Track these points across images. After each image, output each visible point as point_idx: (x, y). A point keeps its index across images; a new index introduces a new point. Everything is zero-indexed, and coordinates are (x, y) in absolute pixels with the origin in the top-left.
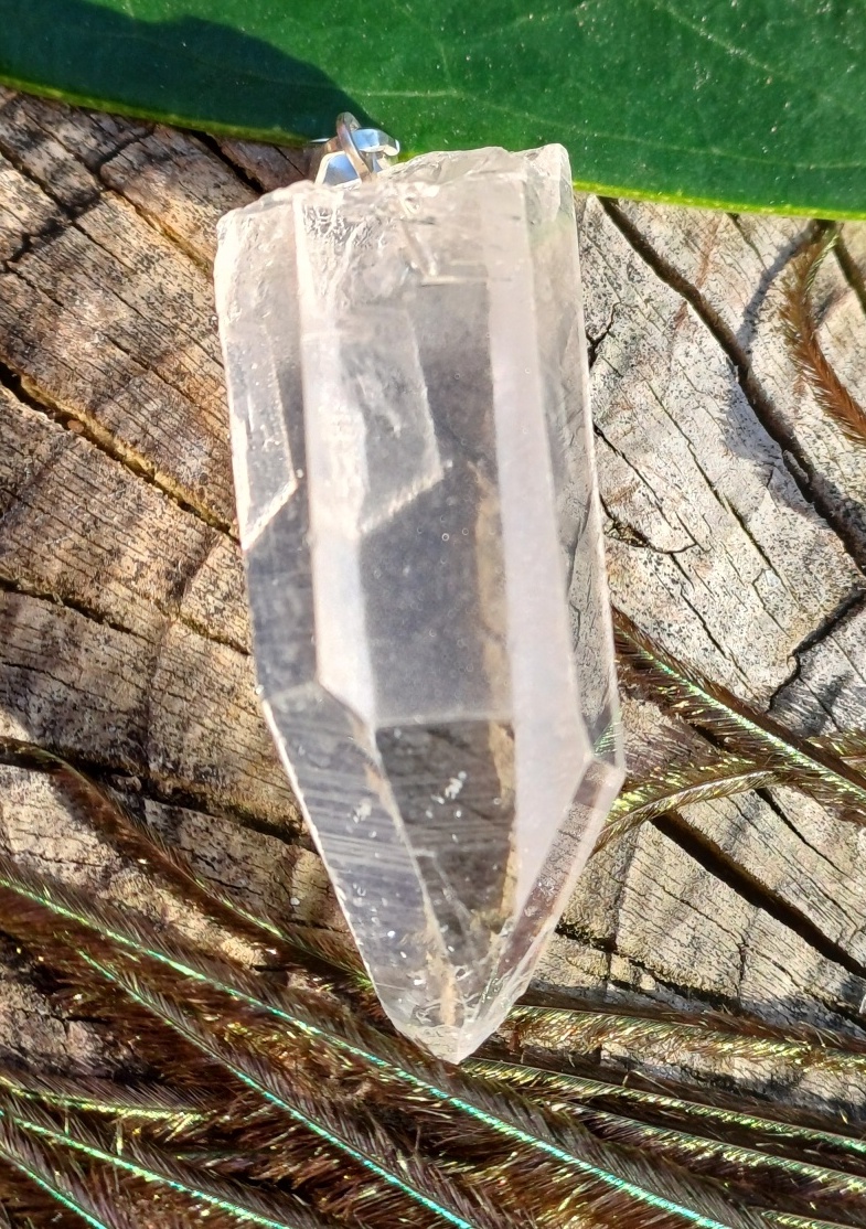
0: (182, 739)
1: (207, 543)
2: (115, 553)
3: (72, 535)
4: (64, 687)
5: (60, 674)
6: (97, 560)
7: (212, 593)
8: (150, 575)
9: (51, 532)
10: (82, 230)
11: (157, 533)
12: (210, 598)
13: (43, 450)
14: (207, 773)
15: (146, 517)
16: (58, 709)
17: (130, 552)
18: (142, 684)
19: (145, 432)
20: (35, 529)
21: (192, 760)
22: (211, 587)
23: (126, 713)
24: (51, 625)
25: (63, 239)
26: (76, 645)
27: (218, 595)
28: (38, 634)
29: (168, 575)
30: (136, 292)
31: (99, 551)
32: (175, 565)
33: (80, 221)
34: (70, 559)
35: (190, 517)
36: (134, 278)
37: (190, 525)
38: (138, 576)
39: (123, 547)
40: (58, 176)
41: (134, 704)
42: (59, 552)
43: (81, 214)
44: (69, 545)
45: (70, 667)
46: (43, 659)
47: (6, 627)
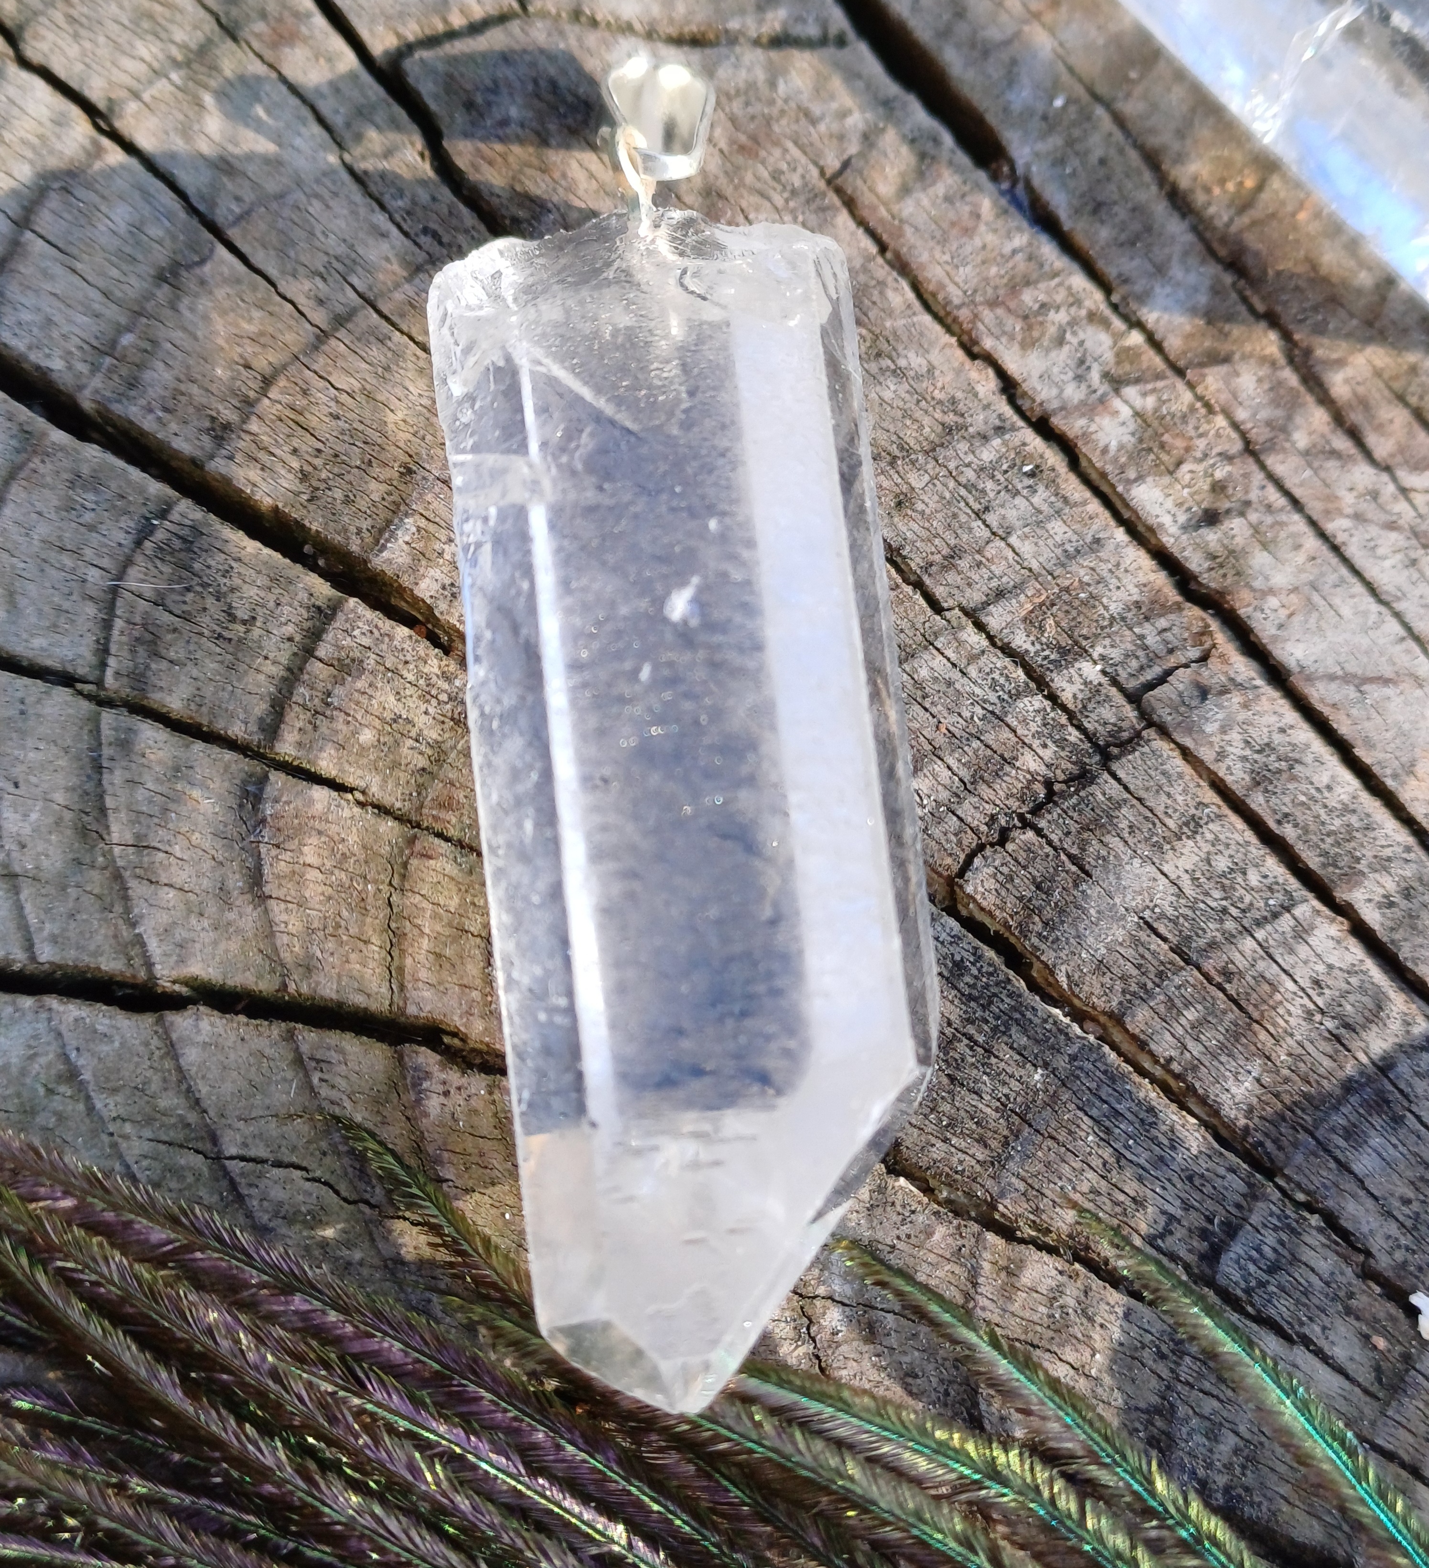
0: (1211, 1451)
1: (1253, 1194)
3: (1090, 1174)
4: (1072, 1372)
5: (1069, 1355)
6: (1118, 1209)
7: (1254, 1260)
8: (1180, 1232)
10: (1118, 780)
11: (1190, 1179)
12: (1252, 1268)
15: (1178, 1157)
17: (1158, 1201)
18: (1166, 1374)
19: (1182, 1047)
20: (1048, 1165)
22: (1254, 1253)
23: (1146, 1411)
24: (1059, 1290)
25: (1093, 789)
26: (1091, 1319)
27: (1261, 1265)
28: (1044, 1300)
29: (1204, 1234)
30: (1180, 863)
31: (1121, 1197)
32: (1210, 1221)
33: (1115, 766)
34: (1088, 1207)
35: (1232, 1159)
36: (1178, 844)
37: (1232, 1170)
40: (1090, 706)
41: (1155, 1400)
42: (1073, 1196)
43: (1118, 758)
44: (1085, 1187)
45: (1081, 1347)
46: (1051, 1334)
47: (1008, 1291)
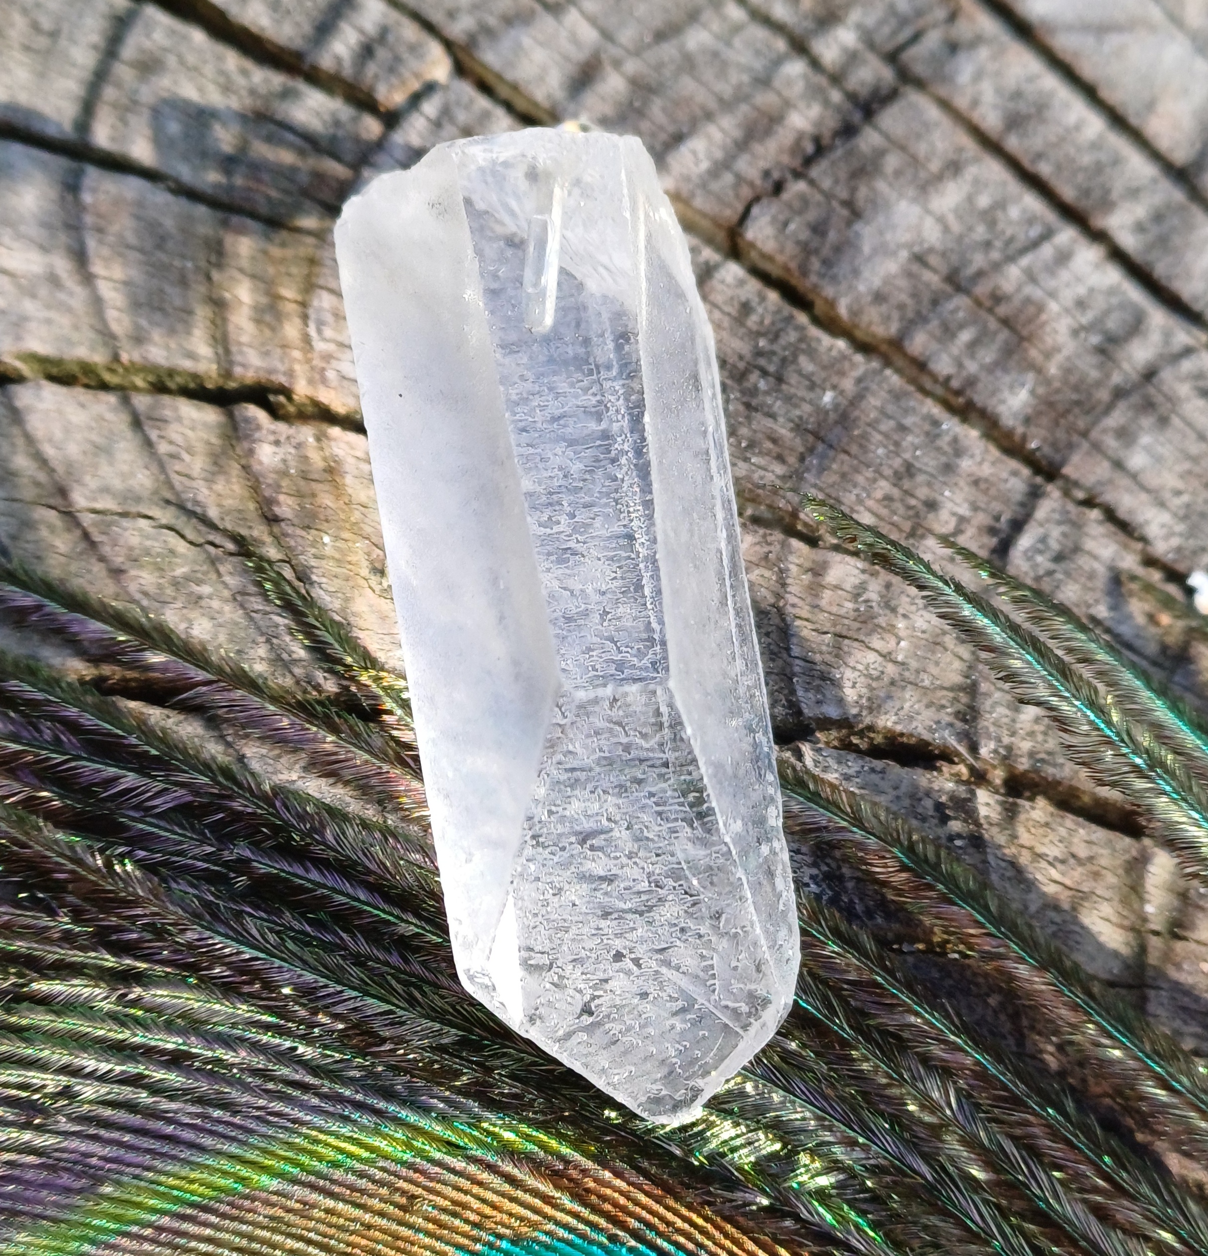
0: (1014, 721)
1: (1035, 494)
2: (932, 505)
3: (883, 483)
4: (880, 659)
5: (876, 643)
6: (911, 513)
7: (1040, 552)
8: (970, 531)
9: (860, 479)
10: (881, 132)
11: (976, 483)
12: (1039, 559)
13: (848, 384)
14: (1042, 761)
15: (965, 464)
16: (874, 684)
17: (949, 505)
18: (966, 655)
19: (960, 365)
20: (843, 476)
21: (1026, 746)
22: (1040, 546)
23: (951, 689)
24: (863, 587)
25: (858, 141)
26: (894, 610)
27: (1048, 555)
28: (849, 596)
29: (992, 531)
31: (913, 502)
32: (997, 518)
33: (877, 120)
34: (884, 512)
35: (1014, 464)
36: (941, 186)
37: (1015, 473)
38: (958, 531)
39: (939, 498)
40: (849, 69)
41: (958, 679)
42: (870, 503)
43: (878, 111)
44: (879, 494)
45: (887, 636)
46: (856, 625)
47: (815, 589)
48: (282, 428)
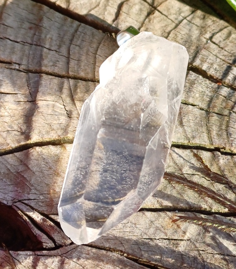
48: (224, 156)
